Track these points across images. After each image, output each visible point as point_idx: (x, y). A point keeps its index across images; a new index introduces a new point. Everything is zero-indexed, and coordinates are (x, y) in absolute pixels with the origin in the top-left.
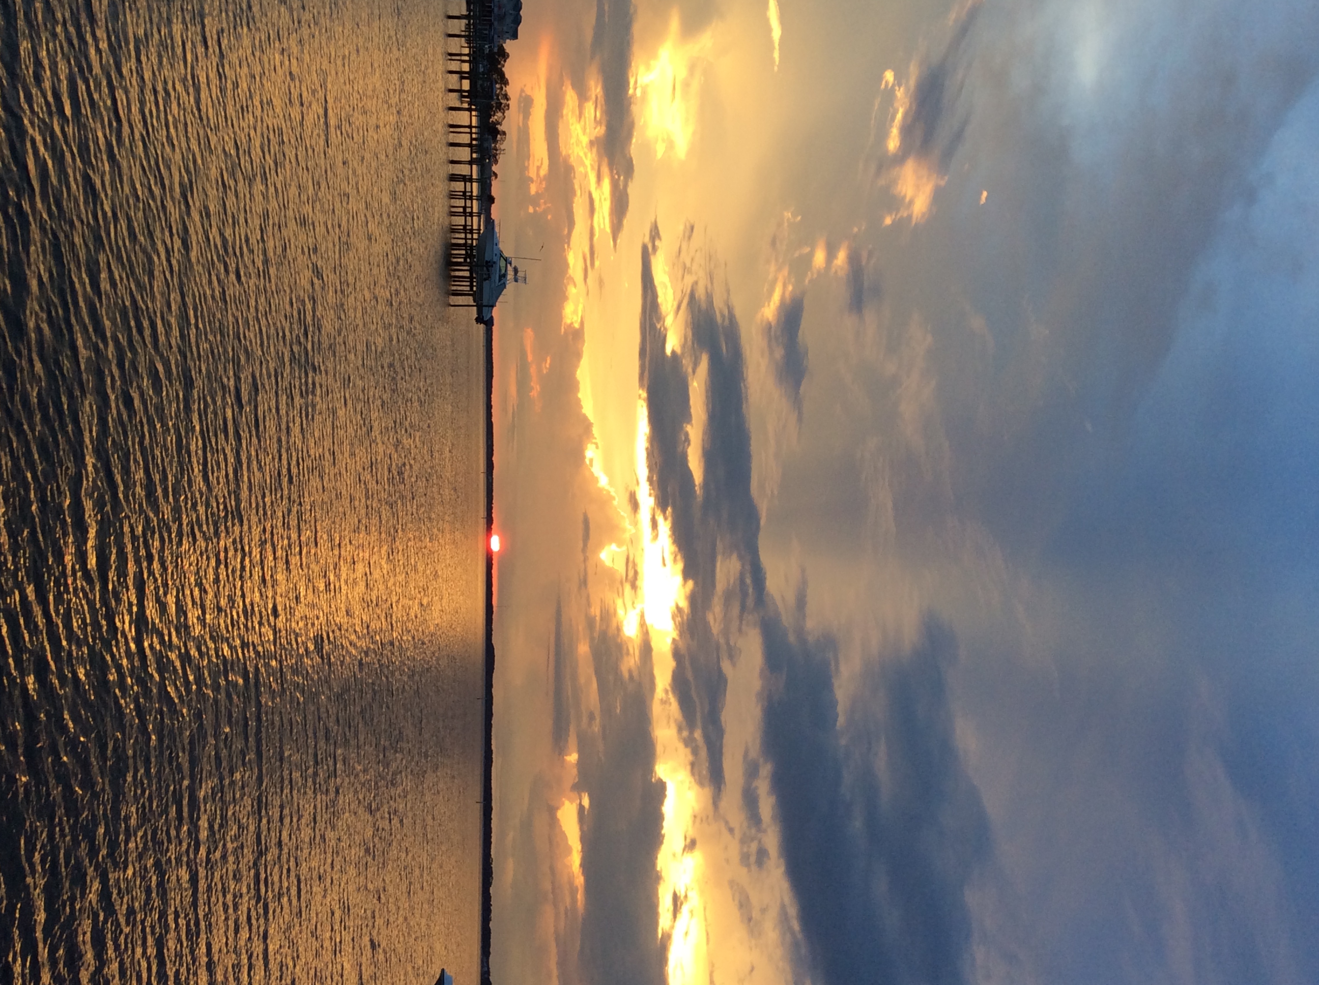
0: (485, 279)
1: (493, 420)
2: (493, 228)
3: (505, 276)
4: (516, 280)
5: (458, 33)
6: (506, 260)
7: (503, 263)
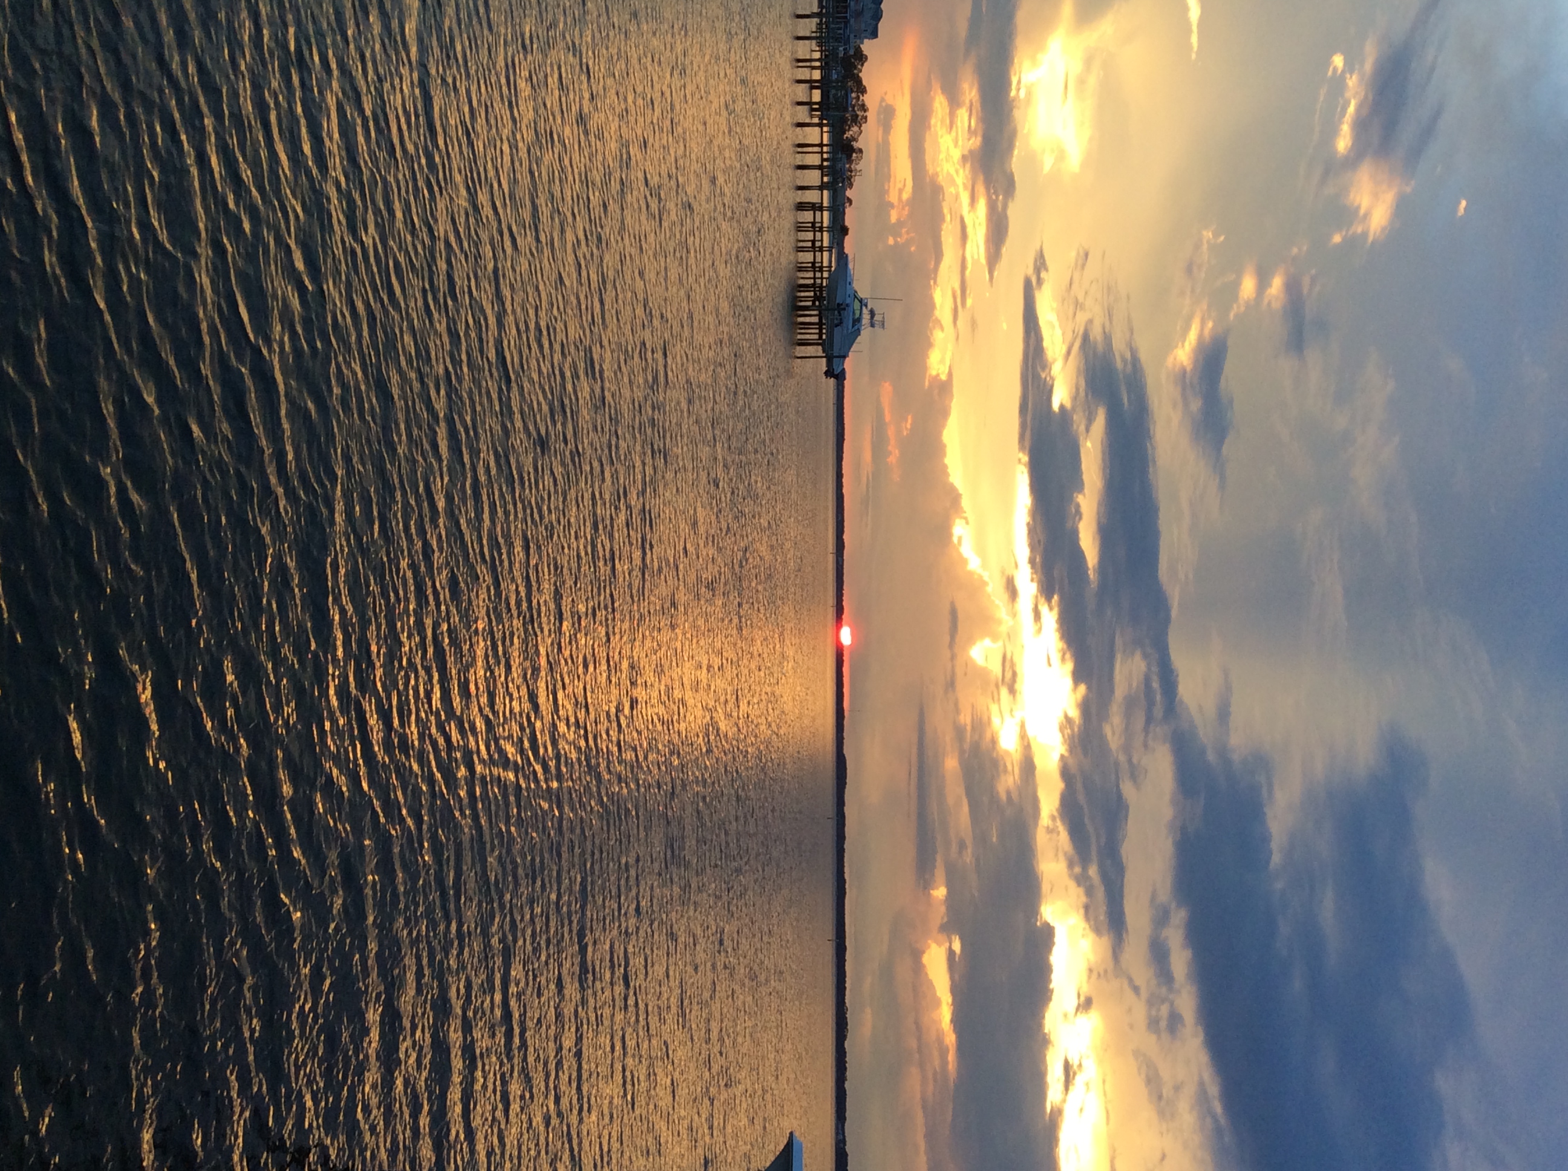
0: (837, 326)
1: (844, 491)
2: (846, 264)
3: (857, 321)
4: (872, 325)
5: (808, 35)
6: (861, 301)
7: (857, 305)
